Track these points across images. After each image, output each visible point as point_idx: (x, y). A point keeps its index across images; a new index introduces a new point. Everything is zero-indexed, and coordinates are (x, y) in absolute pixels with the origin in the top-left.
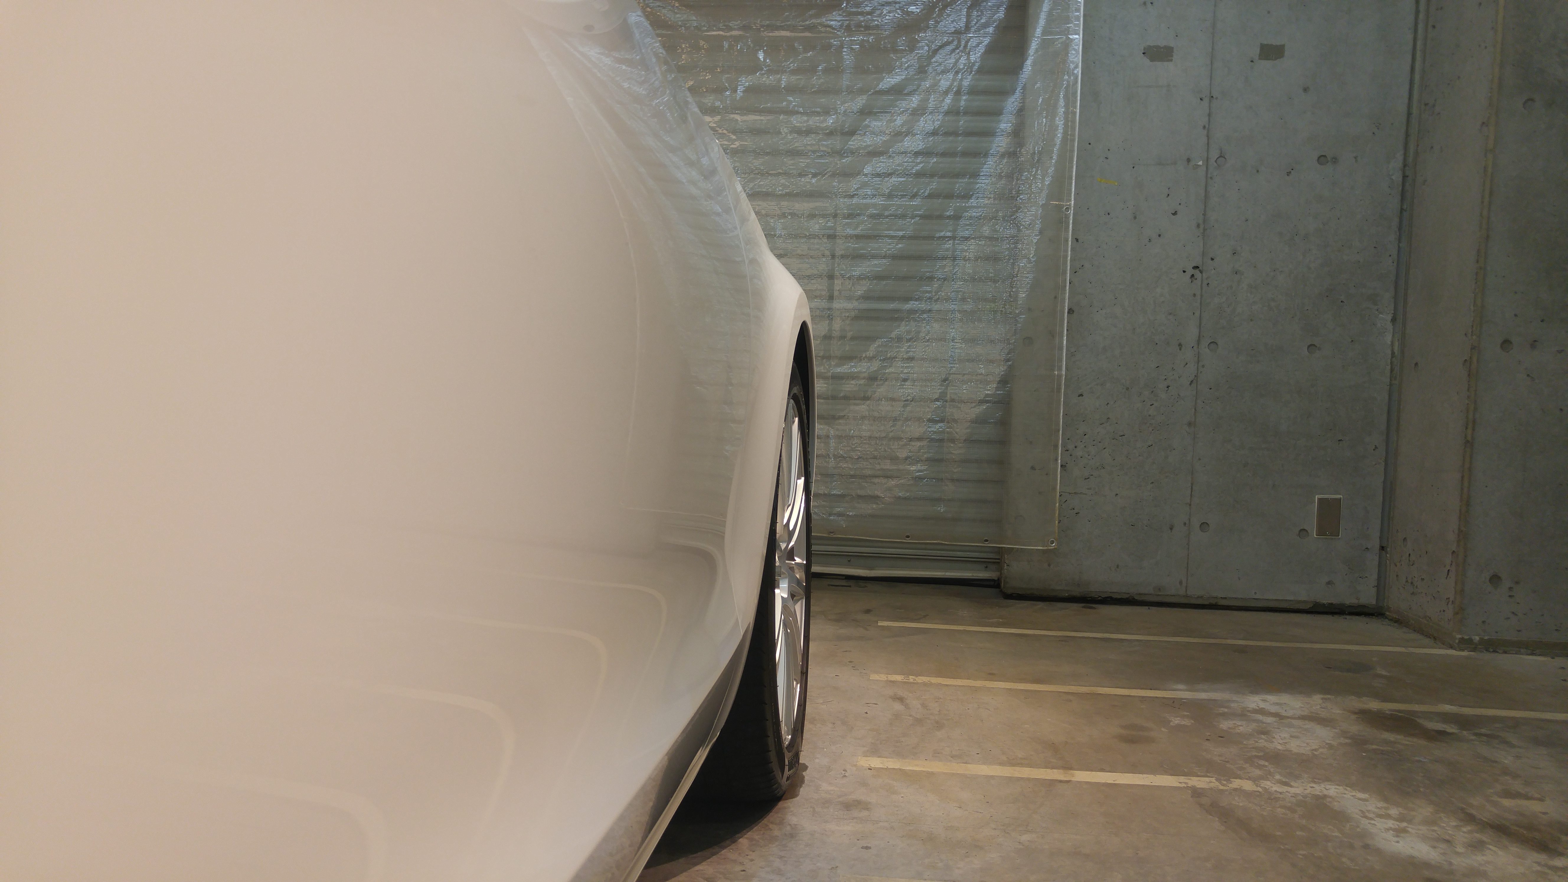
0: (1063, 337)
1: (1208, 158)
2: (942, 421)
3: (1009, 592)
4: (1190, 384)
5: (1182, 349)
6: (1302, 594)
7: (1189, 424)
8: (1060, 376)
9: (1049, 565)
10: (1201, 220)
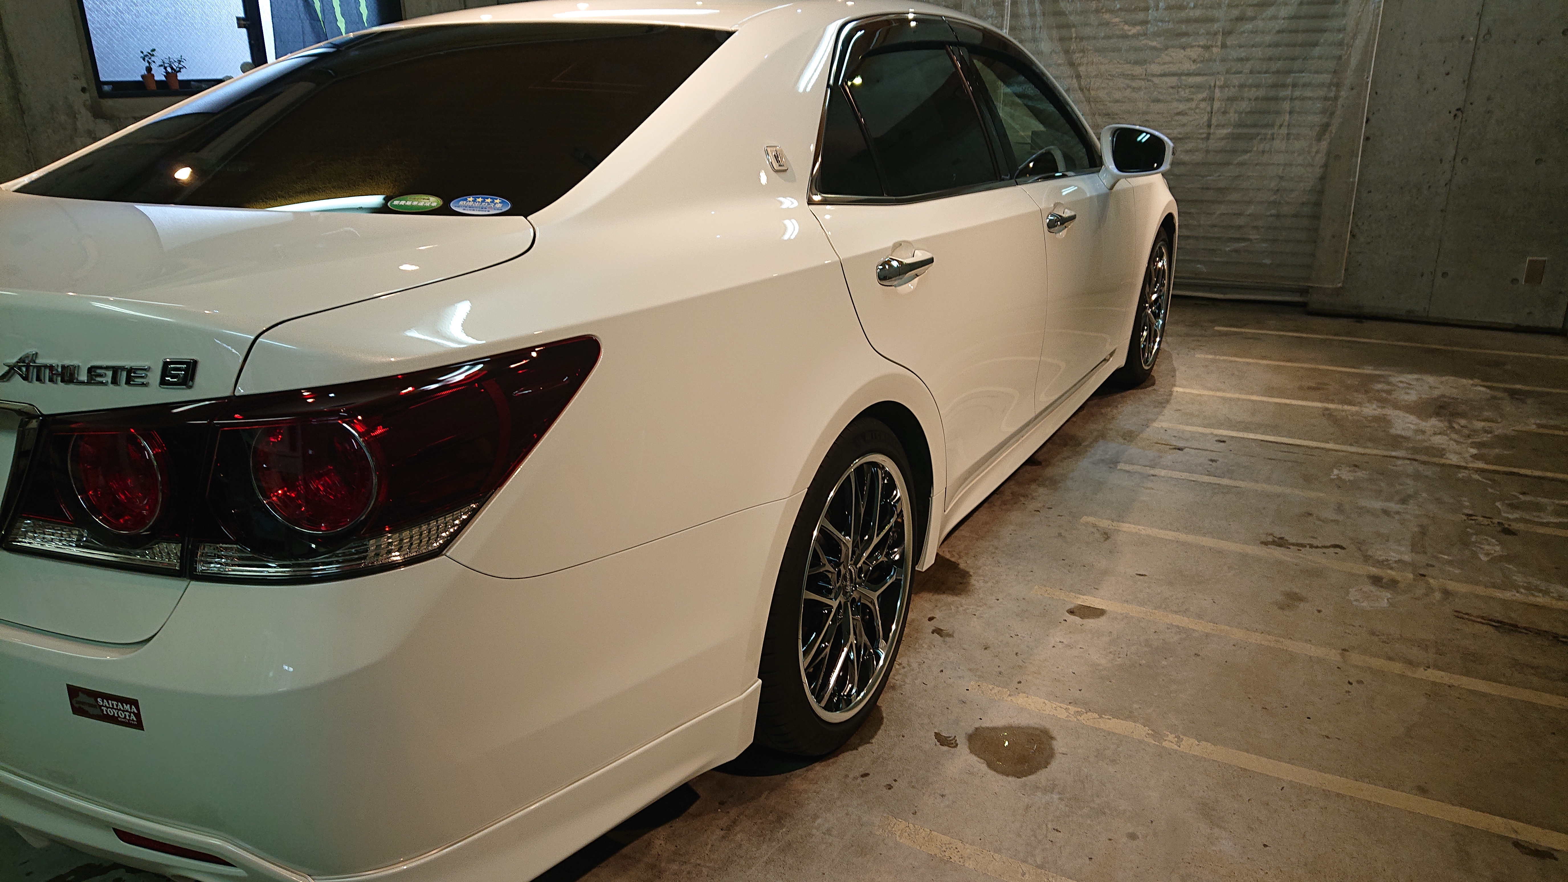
0: (1358, 158)
1: (1477, 35)
3: (1311, 310)
4: (1446, 185)
5: (1443, 163)
6: (1509, 319)
7: (1442, 211)
8: (1352, 183)
9: (1338, 296)
10: (1466, 78)
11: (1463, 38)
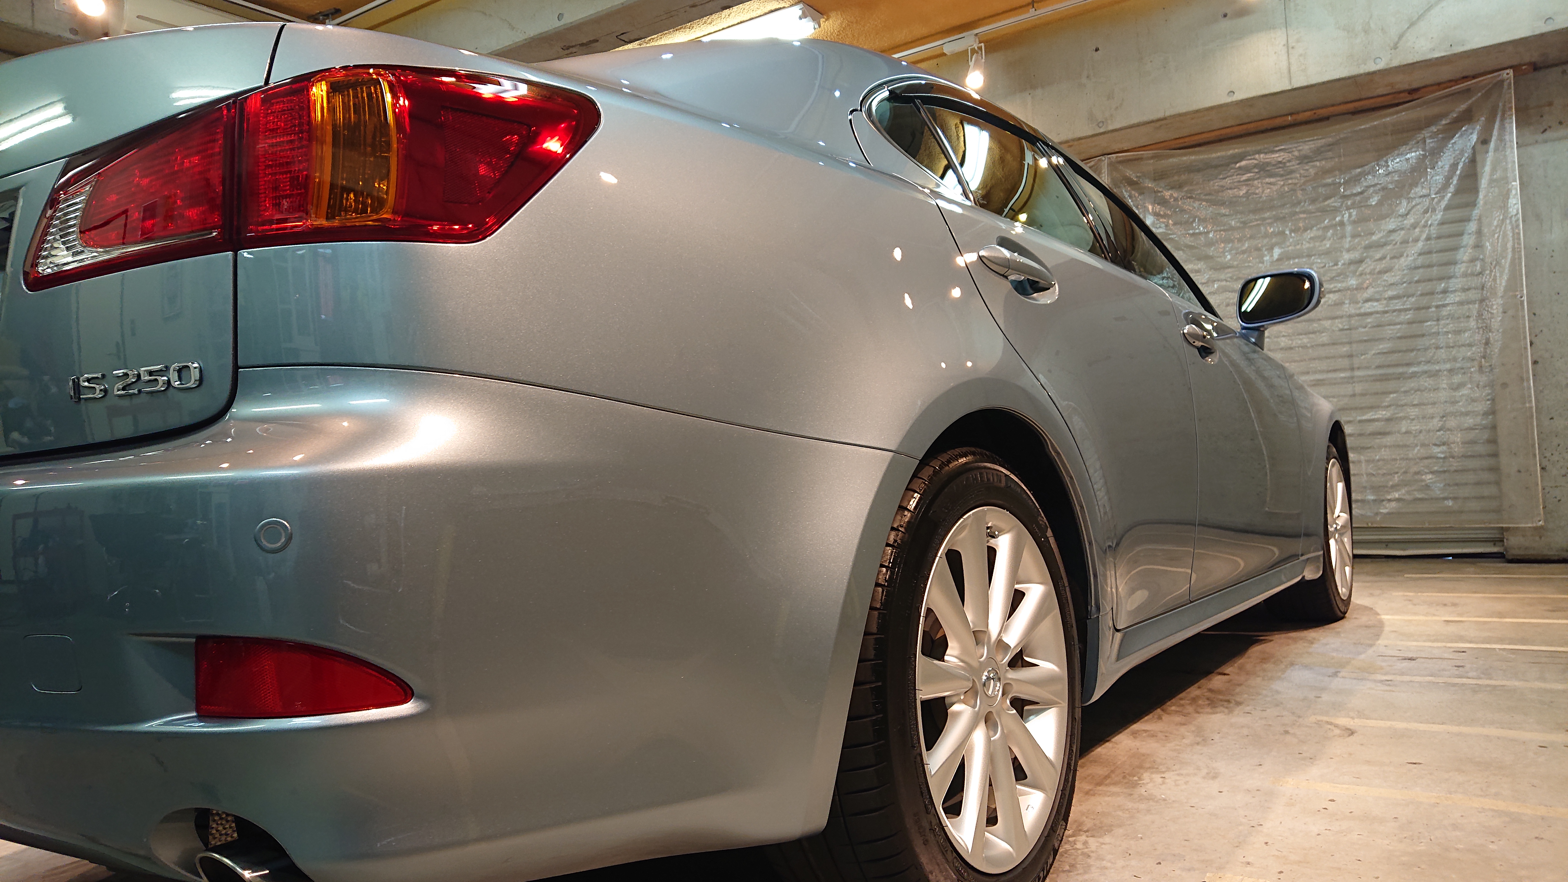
0: (1530, 380)
2: (1444, 444)
3: (1510, 558)
8: (1531, 408)
9: (1540, 538)
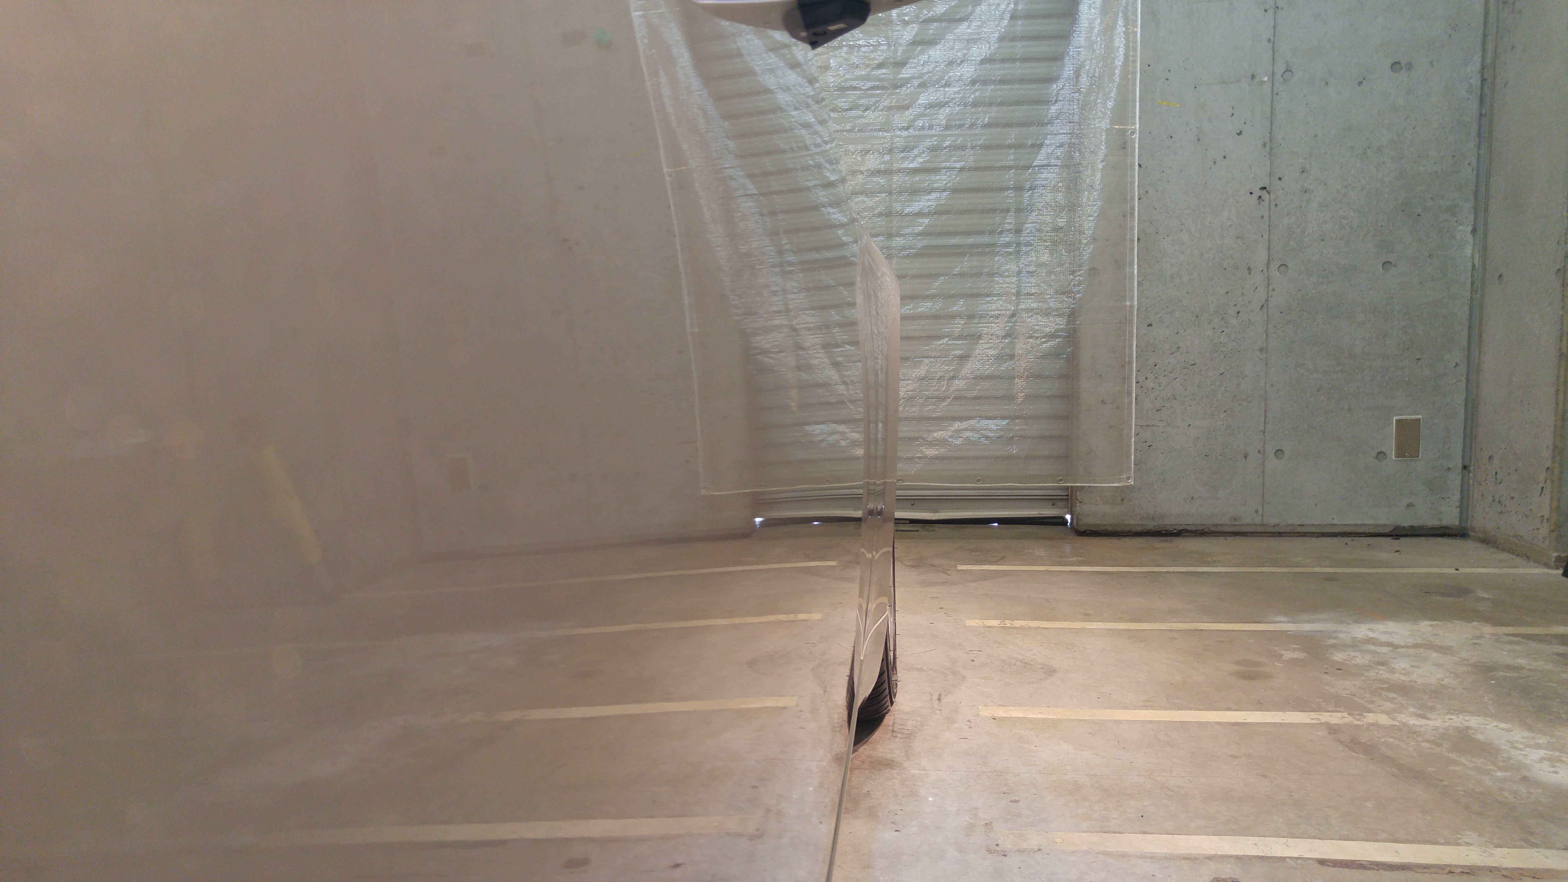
0: (1133, 266)
1: (1273, 74)
3: (1082, 529)
4: (1261, 309)
5: (1252, 273)
6: (1384, 518)
7: (1261, 350)
8: (1132, 306)
9: (1126, 502)
10: (1267, 141)
11: (1253, 77)
